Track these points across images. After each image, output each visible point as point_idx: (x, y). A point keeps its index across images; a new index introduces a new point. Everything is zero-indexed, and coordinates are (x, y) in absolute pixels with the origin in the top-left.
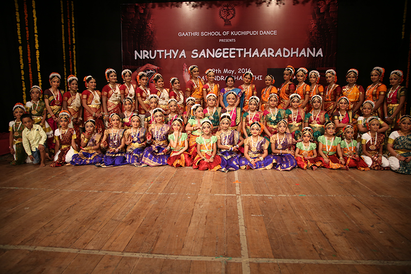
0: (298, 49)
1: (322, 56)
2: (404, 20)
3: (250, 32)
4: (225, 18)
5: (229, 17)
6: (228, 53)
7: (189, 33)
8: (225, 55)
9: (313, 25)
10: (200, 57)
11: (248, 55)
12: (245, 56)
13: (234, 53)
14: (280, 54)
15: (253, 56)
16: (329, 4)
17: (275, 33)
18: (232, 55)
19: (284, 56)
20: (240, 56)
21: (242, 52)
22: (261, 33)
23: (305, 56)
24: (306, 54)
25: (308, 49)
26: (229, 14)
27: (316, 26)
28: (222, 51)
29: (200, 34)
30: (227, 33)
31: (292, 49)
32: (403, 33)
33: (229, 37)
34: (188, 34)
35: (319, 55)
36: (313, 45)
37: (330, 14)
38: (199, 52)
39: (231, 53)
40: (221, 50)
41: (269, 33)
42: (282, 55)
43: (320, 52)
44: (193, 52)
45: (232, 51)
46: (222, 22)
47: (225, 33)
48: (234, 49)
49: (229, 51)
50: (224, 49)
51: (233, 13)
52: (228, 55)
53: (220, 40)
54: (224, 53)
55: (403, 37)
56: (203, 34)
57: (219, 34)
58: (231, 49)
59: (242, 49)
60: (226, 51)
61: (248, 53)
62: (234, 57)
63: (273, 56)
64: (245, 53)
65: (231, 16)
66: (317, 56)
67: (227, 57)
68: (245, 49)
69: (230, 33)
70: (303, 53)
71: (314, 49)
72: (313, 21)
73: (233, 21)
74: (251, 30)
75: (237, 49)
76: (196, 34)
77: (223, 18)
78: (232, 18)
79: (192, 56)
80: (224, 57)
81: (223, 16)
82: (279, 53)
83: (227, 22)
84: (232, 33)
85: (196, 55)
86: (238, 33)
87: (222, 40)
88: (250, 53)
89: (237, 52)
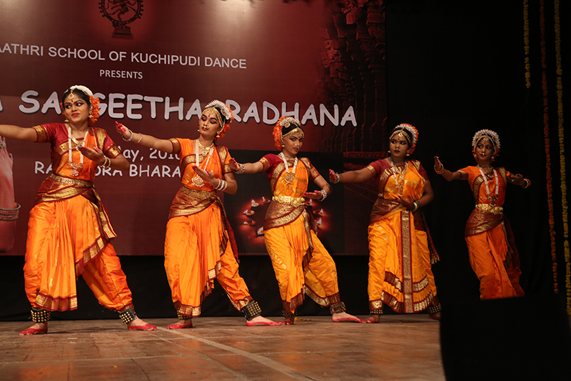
0: (297, 105)
1: (355, 124)
2: (526, 48)
3: (179, 58)
4: (115, 17)
5: (125, 17)
6: (121, 105)
7: (15, 45)
8: (116, 110)
9: (331, 53)
10: (44, 110)
11: (174, 115)
12: (167, 117)
13: (139, 106)
14: (256, 115)
15: (188, 117)
16: (365, 7)
17: (242, 64)
18: (134, 111)
19: (266, 120)
20: (153, 115)
21: (160, 107)
22: (209, 62)
23: (316, 123)
24: (318, 119)
25: (322, 106)
26: (128, 10)
27: (337, 55)
28: (106, 101)
29: (46, 51)
30: (121, 56)
31: (284, 104)
32: (527, 75)
33: (126, 65)
34: (12, 48)
35: (349, 123)
36: (333, 99)
37: (369, 30)
38: (42, 98)
39: (130, 106)
40: (103, 97)
41: (227, 63)
42: (261, 116)
43: (350, 116)
44: (24, 99)
45: (134, 101)
46: (106, 27)
47: (114, 56)
48: (140, 97)
49: (125, 101)
50: (112, 96)
51: (136, 7)
52: (123, 110)
53: (102, 72)
54: (112, 105)
55: (528, 85)
56: (54, 52)
57: (98, 55)
58: (131, 97)
59: (161, 100)
60: (116, 100)
61: (174, 109)
62: (139, 116)
63: (239, 119)
64: (168, 109)
65: (131, 14)
66: (343, 124)
67: (121, 116)
68: (167, 99)
69: (129, 56)
70: (310, 113)
71: (336, 107)
72: (330, 41)
73: (137, 28)
74: (184, 54)
75: (147, 99)
76: (34, 50)
77: (110, 18)
78: (133, 20)
79: (22, 108)
80: (112, 114)
81: (109, 11)
82: (252, 111)
83: (122, 30)
84: (133, 57)
85: (32, 105)
86: (149, 58)
87: (107, 73)
88: (180, 108)
89: (147, 105)
